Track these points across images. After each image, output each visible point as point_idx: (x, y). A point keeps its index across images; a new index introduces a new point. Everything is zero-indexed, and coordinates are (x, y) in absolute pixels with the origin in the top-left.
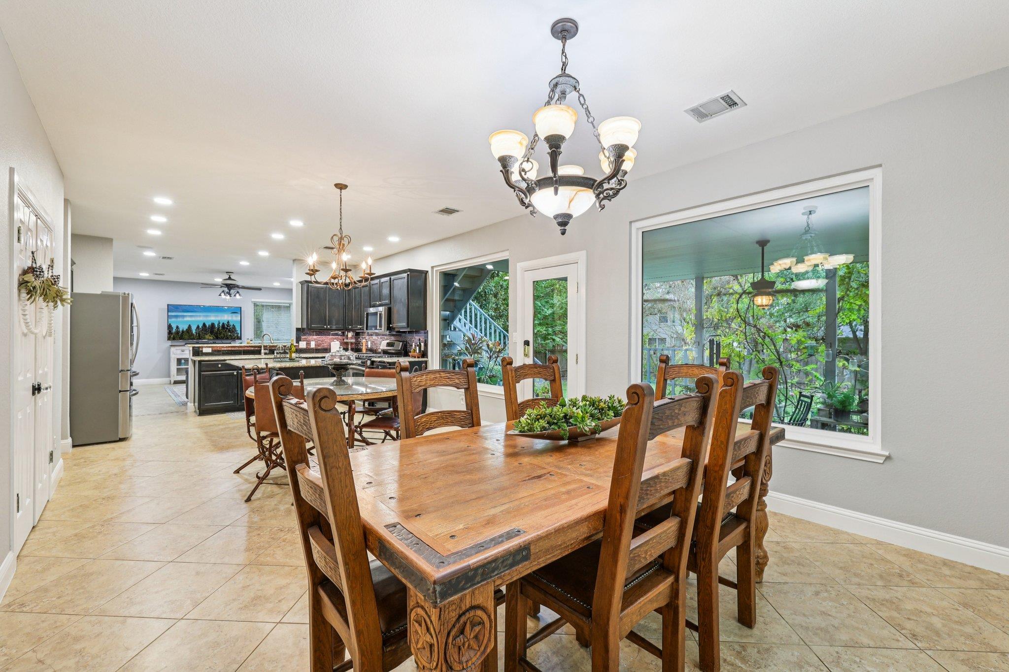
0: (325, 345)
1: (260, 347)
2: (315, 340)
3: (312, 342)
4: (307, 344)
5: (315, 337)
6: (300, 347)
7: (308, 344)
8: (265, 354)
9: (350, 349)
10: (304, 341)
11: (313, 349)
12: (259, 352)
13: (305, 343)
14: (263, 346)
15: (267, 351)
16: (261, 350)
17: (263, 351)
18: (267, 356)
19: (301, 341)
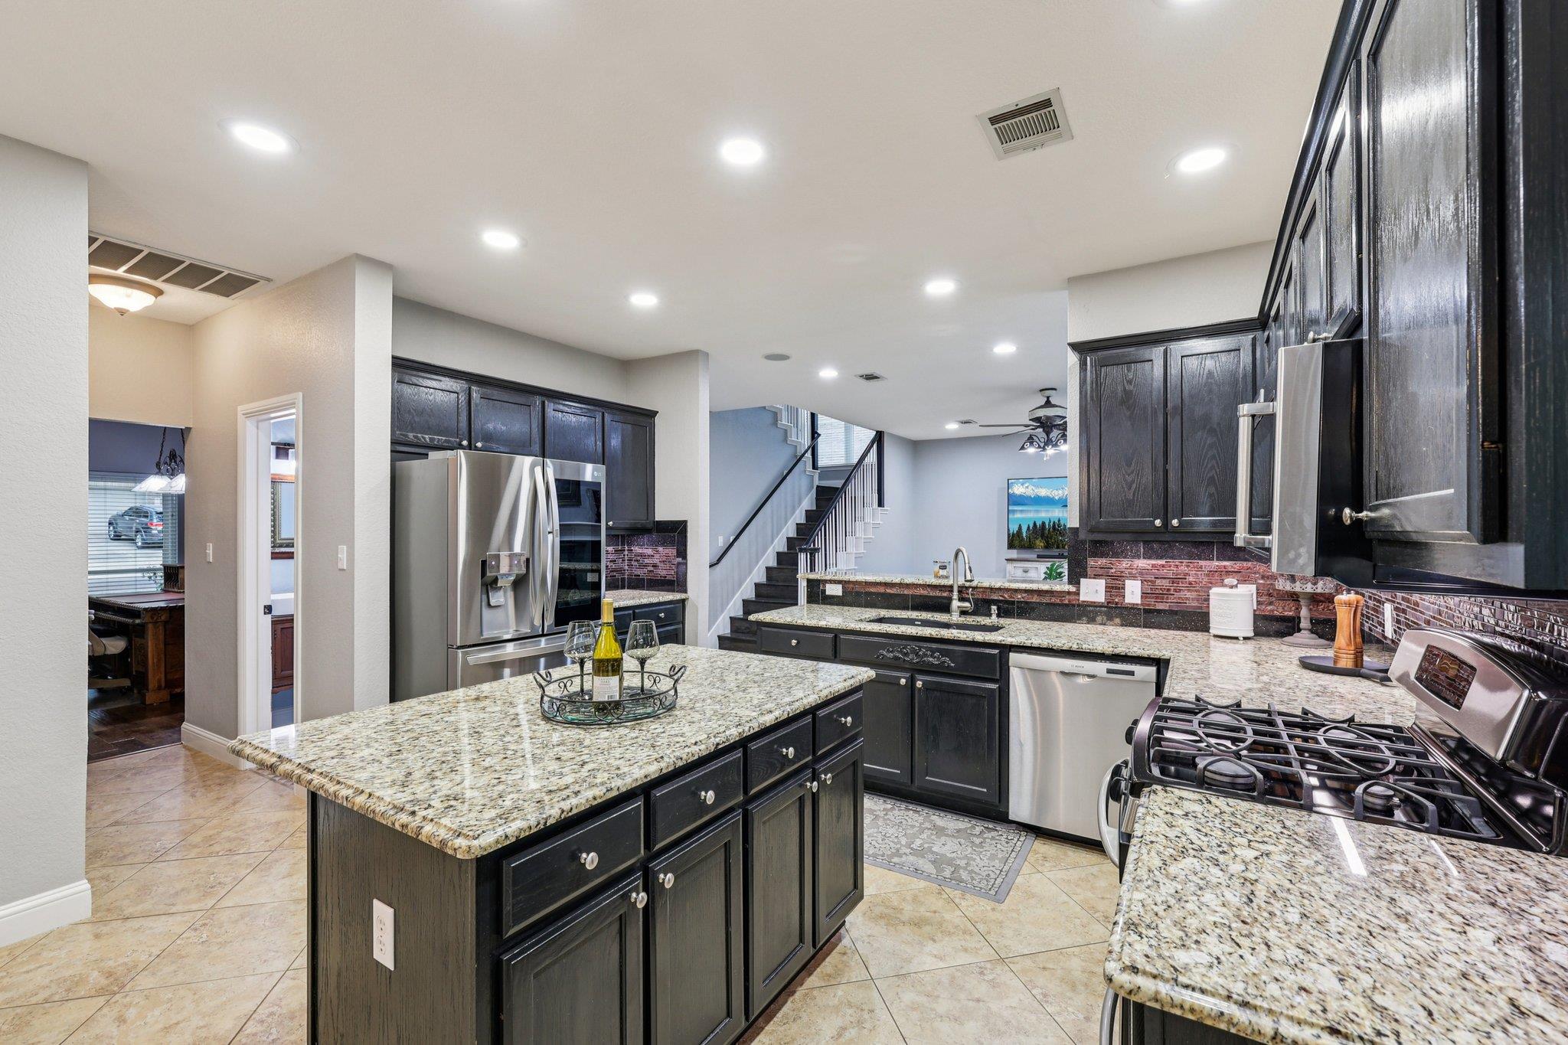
0: (1189, 598)
1: (950, 588)
2: (1141, 574)
3: (1128, 583)
4: (1109, 589)
5: (1142, 563)
6: (1082, 598)
7: (1115, 588)
8: (963, 613)
9: (1305, 624)
10: (1096, 576)
11: (1133, 608)
12: (945, 608)
13: (1101, 584)
14: (956, 589)
15: (967, 604)
16: (950, 599)
17: (956, 604)
18: (970, 620)
19: (1086, 577)
